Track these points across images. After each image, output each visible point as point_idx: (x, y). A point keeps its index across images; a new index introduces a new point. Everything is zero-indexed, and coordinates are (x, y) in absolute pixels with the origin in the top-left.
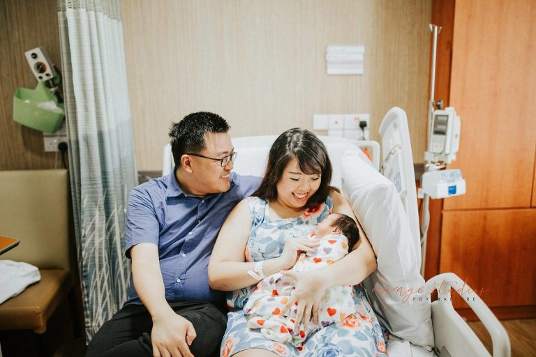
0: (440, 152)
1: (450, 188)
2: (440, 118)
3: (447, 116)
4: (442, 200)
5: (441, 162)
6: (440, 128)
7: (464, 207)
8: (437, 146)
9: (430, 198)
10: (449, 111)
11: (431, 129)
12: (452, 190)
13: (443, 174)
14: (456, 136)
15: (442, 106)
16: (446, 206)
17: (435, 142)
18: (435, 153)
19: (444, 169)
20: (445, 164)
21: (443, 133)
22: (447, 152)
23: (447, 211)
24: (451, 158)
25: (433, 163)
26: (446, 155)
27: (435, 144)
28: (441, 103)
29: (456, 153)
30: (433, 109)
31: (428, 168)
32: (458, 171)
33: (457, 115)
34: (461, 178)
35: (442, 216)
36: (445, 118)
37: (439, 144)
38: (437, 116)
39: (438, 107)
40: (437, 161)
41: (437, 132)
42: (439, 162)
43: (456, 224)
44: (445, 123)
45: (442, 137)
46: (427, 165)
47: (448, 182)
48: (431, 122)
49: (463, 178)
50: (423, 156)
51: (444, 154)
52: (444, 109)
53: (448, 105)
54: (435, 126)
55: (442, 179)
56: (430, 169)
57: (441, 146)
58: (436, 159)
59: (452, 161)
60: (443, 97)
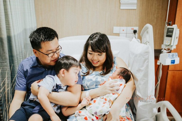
0: (168, 45)
1: (172, 61)
2: (170, 29)
3: (173, 29)
4: (168, 66)
5: (169, 49)
6: (169, 34)
7: (178, 69)
8: (167, 42)
9: (162, 65)
10: (175, 26)
11: (165, 34)
12: (173, 62)
13: (169, 55)
14: (177, 38)
15: (171, 24)
16: (170, 69)
17: (167, 40)
18: (166, 45)
19: (170, 52)
20: (171, 50)
21: (171, 36)
22: (172, 45)
23: (170, 70)
24: (174, 47)
25: (165, 49)
26: (172, 46)
27: (166, 41)
28: (171, 23)
29: (176, 45)
30: (167, 25)
31: (163, 51)
32: (177, 54)
33: (178, 28)
34: (177, 57)
35: (168, 72)
36: (172, 30)
37: (168, 41)
38: (168, 28)
39: (169, 25)
40: (167, 49)
41: (168, 36)
42: (168, 49)
43: (174, 77)
44: (172, 32)
45: (170, 38)
46: (162, 51)
47: (171, 58)
48: (166, 31)
49: (178, 57)
50: (161, 46)
51: (170, 46)
52: (172, 25)
53: (174, 24)
54: (167, 33)
55: (168, 57)
56: (163, 52)
57: (169, 42)
58: (167, 48)
59: (174, 49)
60: (172, 20)
